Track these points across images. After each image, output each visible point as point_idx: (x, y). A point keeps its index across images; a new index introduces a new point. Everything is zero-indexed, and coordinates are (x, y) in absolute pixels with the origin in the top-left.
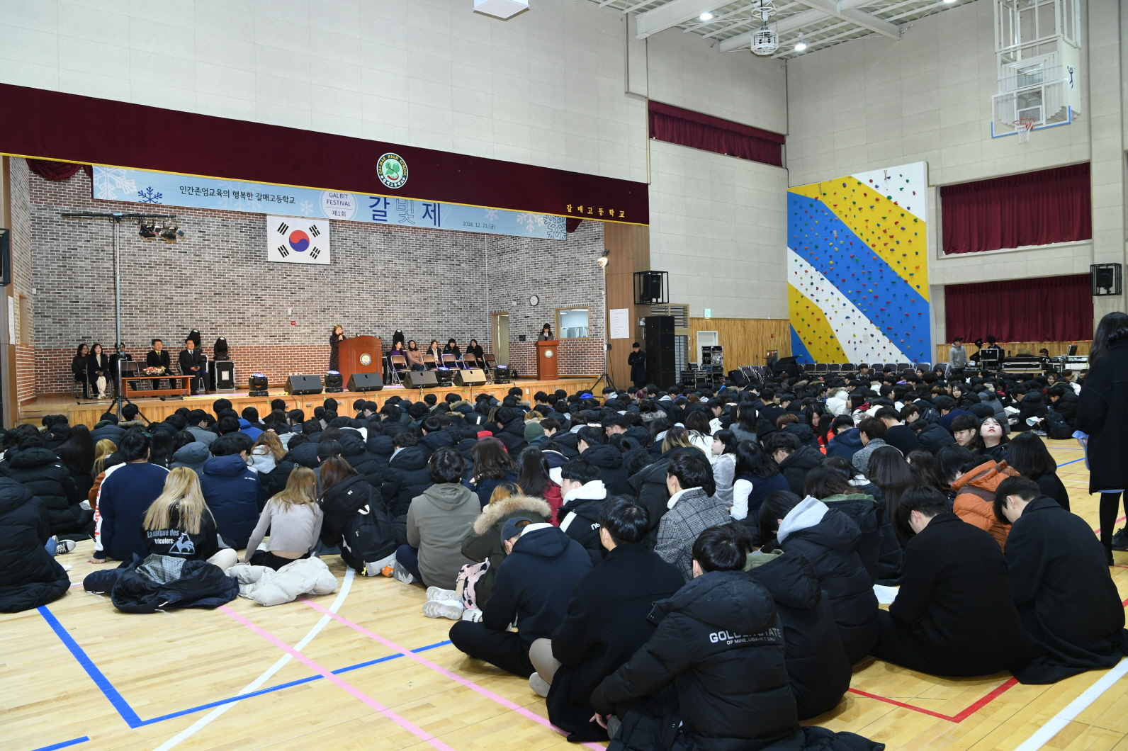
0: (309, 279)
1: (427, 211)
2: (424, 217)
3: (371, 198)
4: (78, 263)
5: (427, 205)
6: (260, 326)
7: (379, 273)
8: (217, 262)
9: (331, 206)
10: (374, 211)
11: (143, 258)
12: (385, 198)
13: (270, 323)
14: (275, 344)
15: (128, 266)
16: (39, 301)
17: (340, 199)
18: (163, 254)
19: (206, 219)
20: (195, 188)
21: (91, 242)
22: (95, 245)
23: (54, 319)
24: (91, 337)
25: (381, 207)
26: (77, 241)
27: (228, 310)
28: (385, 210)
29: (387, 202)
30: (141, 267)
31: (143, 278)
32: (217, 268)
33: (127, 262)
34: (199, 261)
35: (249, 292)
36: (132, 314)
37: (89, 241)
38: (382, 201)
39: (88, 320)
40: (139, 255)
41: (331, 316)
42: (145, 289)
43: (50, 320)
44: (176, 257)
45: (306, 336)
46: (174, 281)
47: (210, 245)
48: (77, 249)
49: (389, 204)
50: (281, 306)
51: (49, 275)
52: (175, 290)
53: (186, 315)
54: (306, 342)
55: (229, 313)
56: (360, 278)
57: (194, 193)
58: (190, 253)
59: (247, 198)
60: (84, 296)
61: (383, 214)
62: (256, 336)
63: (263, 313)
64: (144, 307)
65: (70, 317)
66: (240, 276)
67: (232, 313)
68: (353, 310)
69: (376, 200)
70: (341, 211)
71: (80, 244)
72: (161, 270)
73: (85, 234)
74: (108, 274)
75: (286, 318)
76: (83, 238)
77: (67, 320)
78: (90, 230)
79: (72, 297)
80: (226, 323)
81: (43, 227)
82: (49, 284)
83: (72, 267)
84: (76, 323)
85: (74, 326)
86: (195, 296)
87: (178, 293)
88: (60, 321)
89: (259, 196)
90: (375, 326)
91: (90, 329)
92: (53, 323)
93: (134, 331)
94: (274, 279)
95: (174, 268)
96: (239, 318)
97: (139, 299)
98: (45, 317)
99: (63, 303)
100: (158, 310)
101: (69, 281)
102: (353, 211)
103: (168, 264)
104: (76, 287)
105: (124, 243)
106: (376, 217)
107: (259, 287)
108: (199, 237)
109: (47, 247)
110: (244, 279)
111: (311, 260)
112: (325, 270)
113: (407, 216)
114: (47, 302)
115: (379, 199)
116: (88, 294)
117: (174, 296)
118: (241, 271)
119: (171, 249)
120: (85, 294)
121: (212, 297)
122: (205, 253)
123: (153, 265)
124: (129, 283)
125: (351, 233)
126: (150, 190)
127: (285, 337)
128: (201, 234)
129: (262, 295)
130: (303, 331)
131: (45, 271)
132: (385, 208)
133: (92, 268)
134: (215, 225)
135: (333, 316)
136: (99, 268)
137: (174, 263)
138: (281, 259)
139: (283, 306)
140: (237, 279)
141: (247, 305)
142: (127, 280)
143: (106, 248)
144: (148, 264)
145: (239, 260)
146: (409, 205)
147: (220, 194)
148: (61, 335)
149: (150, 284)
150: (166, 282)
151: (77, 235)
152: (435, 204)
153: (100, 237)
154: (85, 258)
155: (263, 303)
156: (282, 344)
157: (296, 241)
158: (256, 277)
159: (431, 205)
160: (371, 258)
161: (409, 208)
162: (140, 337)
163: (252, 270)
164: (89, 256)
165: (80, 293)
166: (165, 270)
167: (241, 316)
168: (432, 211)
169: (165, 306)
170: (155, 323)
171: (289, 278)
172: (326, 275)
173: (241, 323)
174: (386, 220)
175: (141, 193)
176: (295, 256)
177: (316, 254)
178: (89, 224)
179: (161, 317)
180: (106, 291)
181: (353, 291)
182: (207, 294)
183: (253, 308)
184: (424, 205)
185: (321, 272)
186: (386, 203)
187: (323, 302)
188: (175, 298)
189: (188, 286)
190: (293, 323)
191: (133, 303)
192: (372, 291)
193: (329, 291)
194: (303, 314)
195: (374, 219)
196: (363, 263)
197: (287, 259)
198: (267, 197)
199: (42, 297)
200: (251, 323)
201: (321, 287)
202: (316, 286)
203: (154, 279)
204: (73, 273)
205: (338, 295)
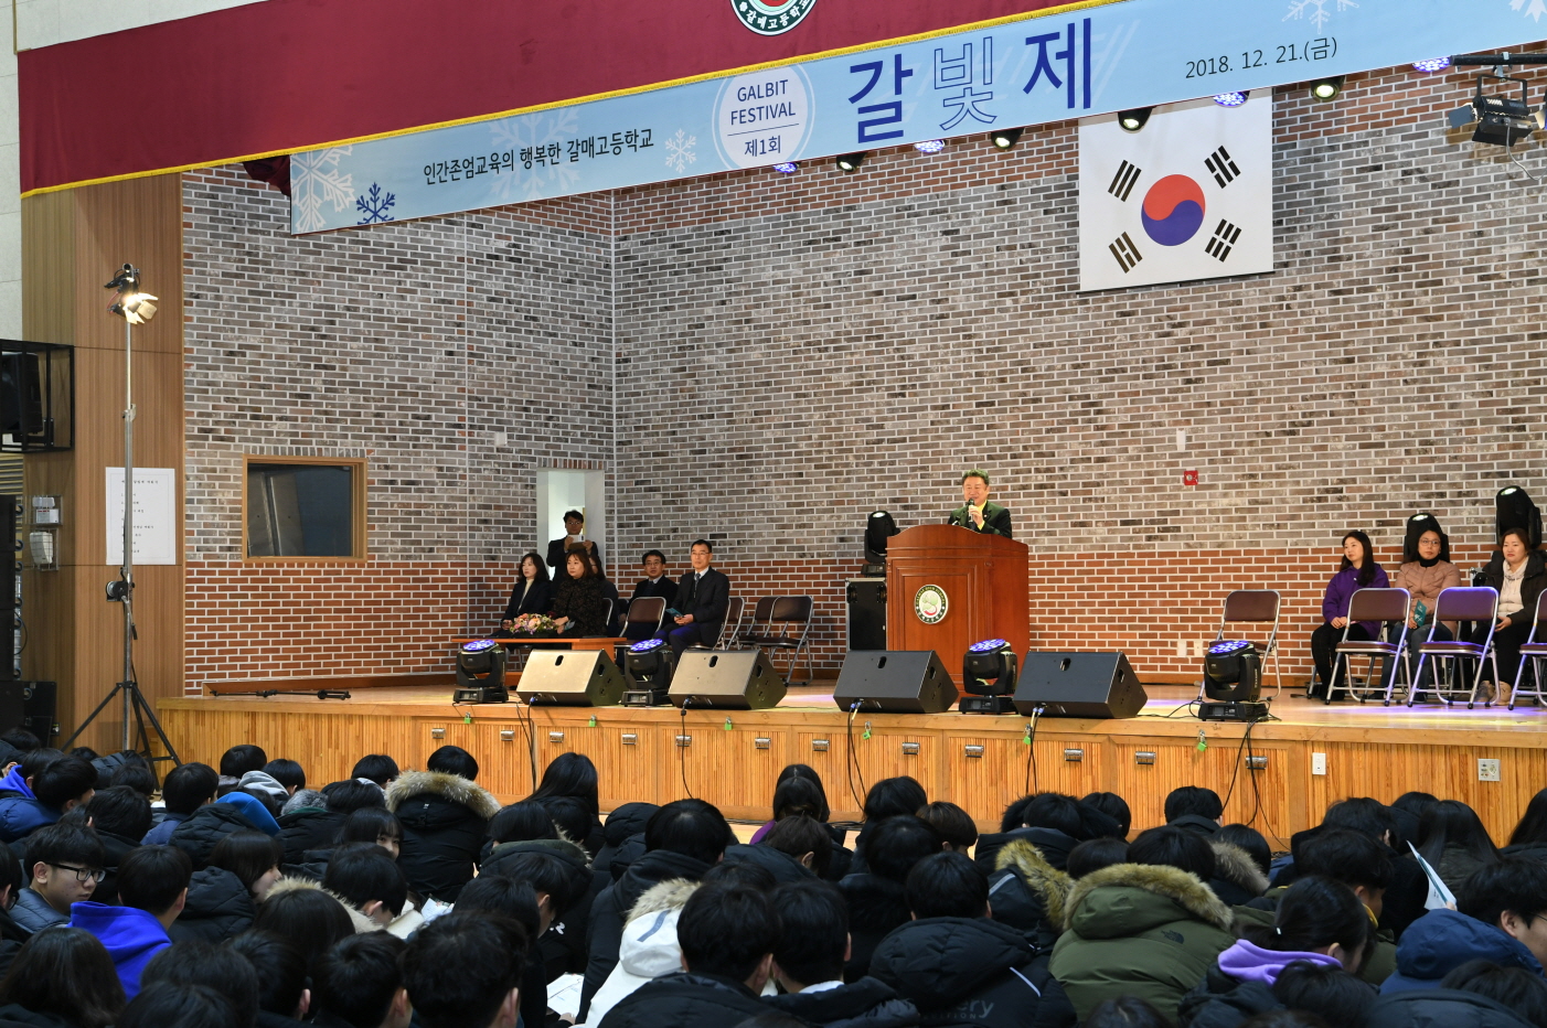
0: (1244, 327)
1: (1043, 62)
2: (1028, 89)
3: (855, 69)
4: (706, 358)
5: (1042, 40)
6: (1095, 492)
7: (1506, 273)
8: (985, 312)
9: (748, 127)
10: (862, 110)
11: (823, 329)
12: (898, 58)
13: (1122, 482)
14: (1136, 547)
15: (795, 352)
16: (641, 455)
17: (765, 102)
18: (865, 310)
19: (961, 193)
20: (450, 165)
21: (728, 305)
22: (736, 308)
23: (664, 495)
24: (724, 536)
25: (883, 92)
26: (705, 305)
27: (1010, 449)
28: (897, 99)
29: (904, 68)
30: (820, 350)
31: (823, 379)
32: (984, 330)
33: (792, 341)
34: (942, 317)
35: (1066, 391)
36: (801, 475)
37: (723, 303)
38: (888, 72)
39: (721, 493)
40: (815, 321)
41: (1315, 448)
42: (826, 408)
43: (658, 497)
44: (890, 314)
45: (1231, 519)
46: (885, 378)
47: (969, 267)
48: (702, 326)
49: (909, 73)
50: (1153, 425)
51: (657, 392)
52: (889, 404)
53: (913, 469)
54: (1233, 538)
55: (1014, 456)
56: (1426, 300)
57: (449, 177)
58: (923, 296)
59: (547, 160)
60: (714, 437)
61: (891, 112)
62: (1083, 524)
63: (1103, 452)
64: (824, 455)
65: (691, 488)
66: (1043, 345)
67: (1021, 456)
68: (1397, 419)
69: (871, 73)
70: (766, 136)
71: (708, 311)
72: (859, 354)
73: (718, 287)
74: (756, 377)
75: (1169, 464)
76: (715, 296)
77: (685, 495)
78: (726, 274)
79: (694, 441)
80: (1005, 488)
81: (650, 283)
82: (658, 414)
83: (695, 368)
84: (701, 501)
85: (697, 509)
86: (931, 415)
87: (893, 411)
88: (675, 499)
89: (574, 150)
90: (1487, 475)
91: (724, 515)
92: (664, 503)
93: (805, 519)
94: (1138, 342)
95: (887, 344)
96: (1037, 470)
97: (815, 435)
98: (651, 490)
99: (679, 456)
100: (852, 460)
101: (688, 404)
102: (802, 128)
103: (875, 334)
104: (702, 417)
105: (788, 296)
106: (869, 131)
107: (1092, 373)
108: (943, 249)
109: (653, 331)
110: (1053, 352)
111: (1212, 267)
112: (1299, 288)
113: (968, 101)
114: (655, 455)
115: (877, 67)
116: (721, 430)
117: (885, 419)
118: (1043, 329)
119: (880, 293)
120: (716, 432)
121: (973, 413)
122: (956, 293)
123: (844, 344)
124: (797, 396)
125: (1396, 139)
126: (375, 190)
127: (1164, 525)
128: (946, 241)
129: (1102, 396)
130: (1222, 503)
131: (651, 386)
132: (898, 91)
133: (729, 366)
134: (980, 207)
135: (1324, 448)
136: (740, 365)
137: (887, 329)
138: (1120, 279)
139: (1160, 424)
140: (1034, 354)
141: (1059, 430)
142: (792, 389)
143: (754, 314)
144: (833, 341)
145: (1041, 298)
146: (978, 56)
147: (495, 166)
148: (675, 530)
149: (837, 393)
150: (869, 383)
151: (705, 291)
152: (1071, 28)
153: (743, 289)
154: (719, 345)
155: (1103, 420)
156: (1158, 547)
157: (1159, 215)
158: (1084, 341)
159: (1055, 36)
160: (1473, 218)
161: (977, 67)
162: (816, 533)
163: (1071, 323)
164: (723, 337)
165: (708, 430)
166: (868, 353)
167: (1044, 463)
168: (1059, 56)
169: (866, 450)
170: (846, 495)
171: (1181, 333)
172: (1301, 305)
173: (1042, 486)
174: (899, 134)
175: (361, 204)
176: (1163, 263)
177: (1227, 243)
178: (725, 260)
179: (859, 479)
180: (753, 421)
181: (1400, 349)
182: (960, 406)
183: (1076, 437)
184: (1030, 41)
185: (1282, 298)
186: (901, 74)
187: (1288, 399)
188: (888, 425)
189: (918, 389)
190: (1192, 478)
191: (803, 446)
192: (1474, 342)
193: (1311, 361)
194: (1222, 445)
195: (862, 138)
196: (1439, 244)
197: (1137, 276)
198: (589, 146)
199: (646, 444)
200: (1069, 485)
201: (1284, 349)
202: (1267, 350)
203: (843, 379)
204: (697, 382)
205: (1345, 369)
